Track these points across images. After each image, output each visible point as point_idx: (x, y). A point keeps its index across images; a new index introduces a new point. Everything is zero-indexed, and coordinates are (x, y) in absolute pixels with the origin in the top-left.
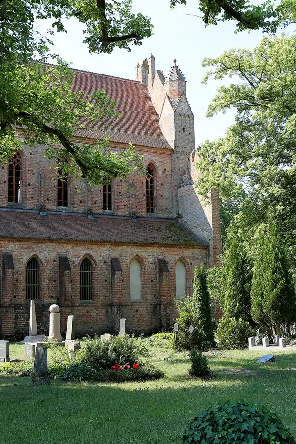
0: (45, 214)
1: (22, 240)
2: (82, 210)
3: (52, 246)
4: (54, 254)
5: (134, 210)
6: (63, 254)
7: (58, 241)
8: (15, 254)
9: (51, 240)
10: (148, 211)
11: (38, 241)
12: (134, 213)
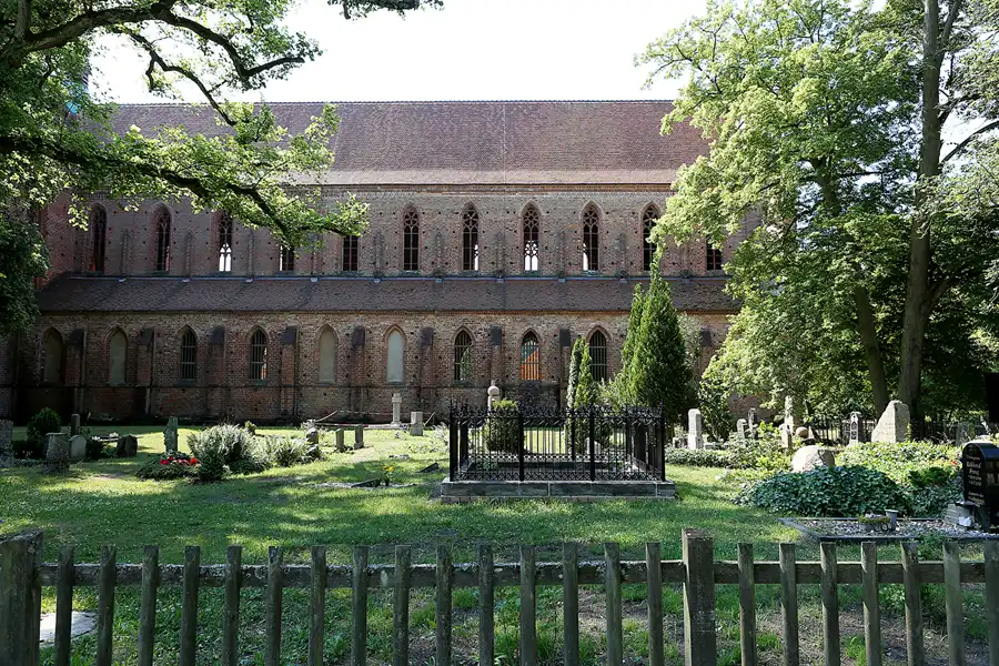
0: (563, 281)
1: (515, 312)
2: (614, 273)
3: (551, 319)
4: (554, 327)
5: (686, 268)
6: (565, 327)
7: (560, 312)
8: (507, 329)
9: (550, 311)
10: (709, 267)
11: (534, 312)
12: (687, 272)
